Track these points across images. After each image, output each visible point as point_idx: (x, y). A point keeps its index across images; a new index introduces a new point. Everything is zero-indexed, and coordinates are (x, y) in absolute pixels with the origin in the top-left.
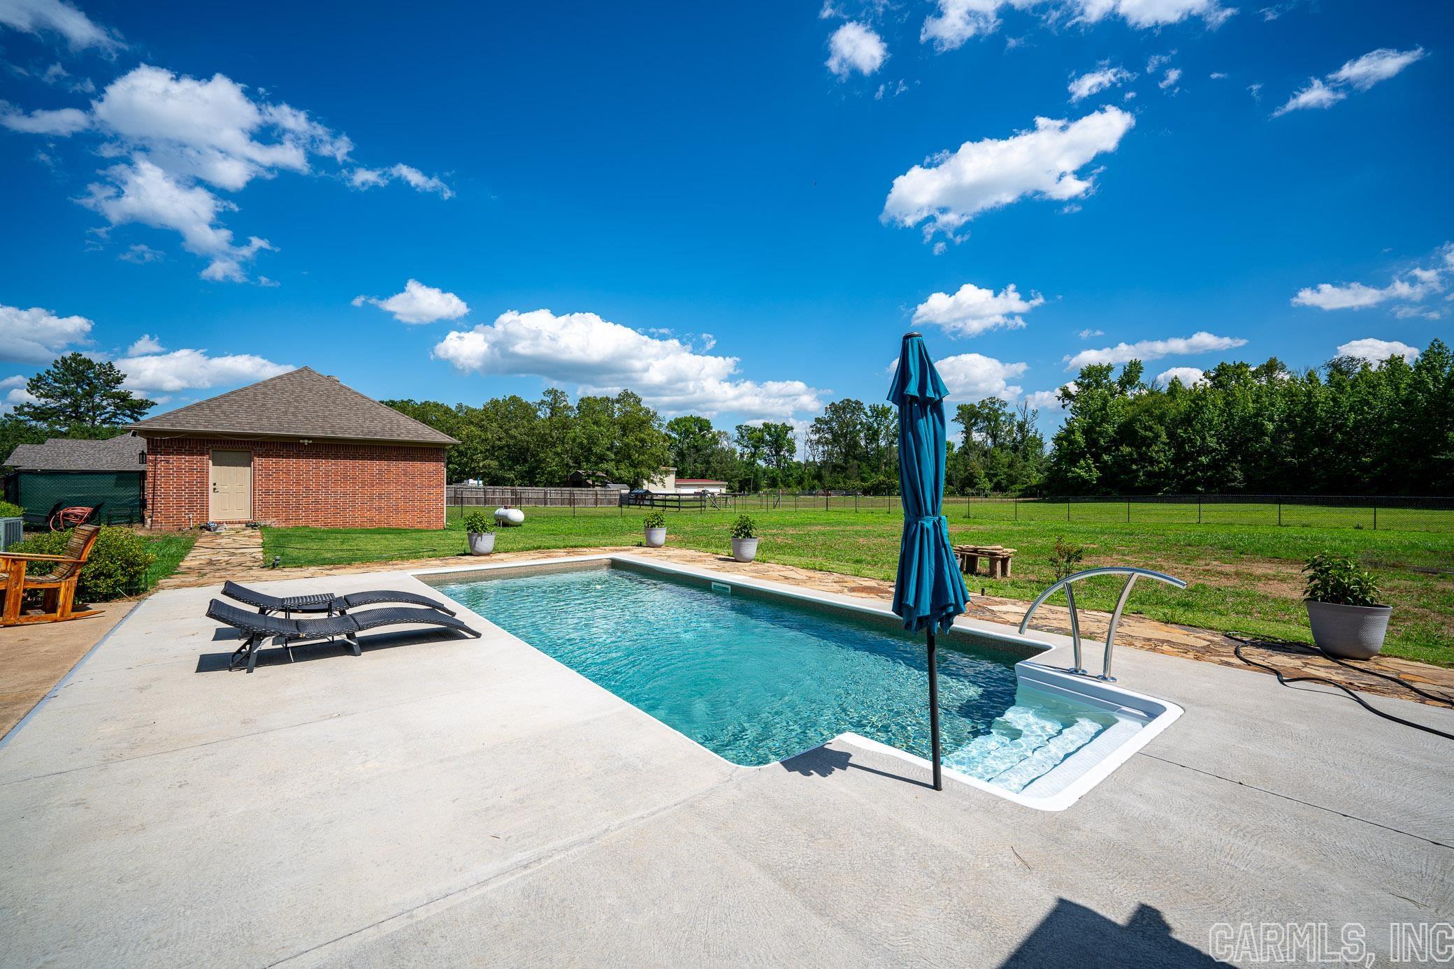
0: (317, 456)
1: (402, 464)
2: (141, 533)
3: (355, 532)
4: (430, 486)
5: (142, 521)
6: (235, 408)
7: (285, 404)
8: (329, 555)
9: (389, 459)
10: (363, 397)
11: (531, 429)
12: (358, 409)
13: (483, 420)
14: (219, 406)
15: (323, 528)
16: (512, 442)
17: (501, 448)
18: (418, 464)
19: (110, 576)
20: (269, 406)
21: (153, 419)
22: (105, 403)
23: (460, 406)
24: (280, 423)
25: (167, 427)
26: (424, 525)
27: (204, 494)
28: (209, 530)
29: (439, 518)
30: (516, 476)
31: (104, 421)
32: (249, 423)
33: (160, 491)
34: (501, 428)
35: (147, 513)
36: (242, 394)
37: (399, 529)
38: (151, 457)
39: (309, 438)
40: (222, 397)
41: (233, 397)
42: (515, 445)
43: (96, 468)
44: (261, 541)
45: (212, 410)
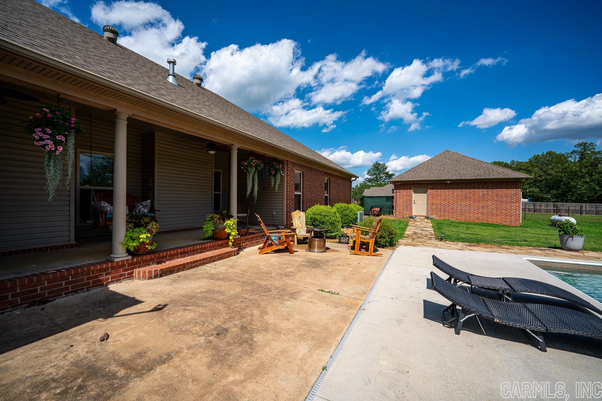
0: (453, 188)
1: (495, 191)
2: (392, 218)
3: (471, 224)
4: (511, 202)
5: (393, 214)
6: (421, 170)
7: (439, 166)
8: (463, 236)
9: (488, 188)
10: (473, 159)
11: (564, 168)
12: (471, 165)
13: (529, 167)
14: (416, 170)
15: (455, 221)
16: (549, 177)
17: (540, 181)
18: (504, 190)
19: (384, 238)
20: (433, 168)
21: (396, 177)
22: (383, 176)
23: (513, 161)
24: (438, 175)
25: (400, 180)
26: (508, 223)
27: (411, 204)
28: (413, 218)
29: (517, 220)
30: (552, 197)
31: (383, 181)
32: (426, 176)
33: (398, 203)
34: (541, 170)
35: (394, 211)
36: (423, 164)
37: (493, 224)
38: (395, 191)
39: (449, 180)
40: (417, 166)
41: (420, 166)
42: (551, 179)
43: (381, 195)
44: (431, 225)
45: (413, 172)
